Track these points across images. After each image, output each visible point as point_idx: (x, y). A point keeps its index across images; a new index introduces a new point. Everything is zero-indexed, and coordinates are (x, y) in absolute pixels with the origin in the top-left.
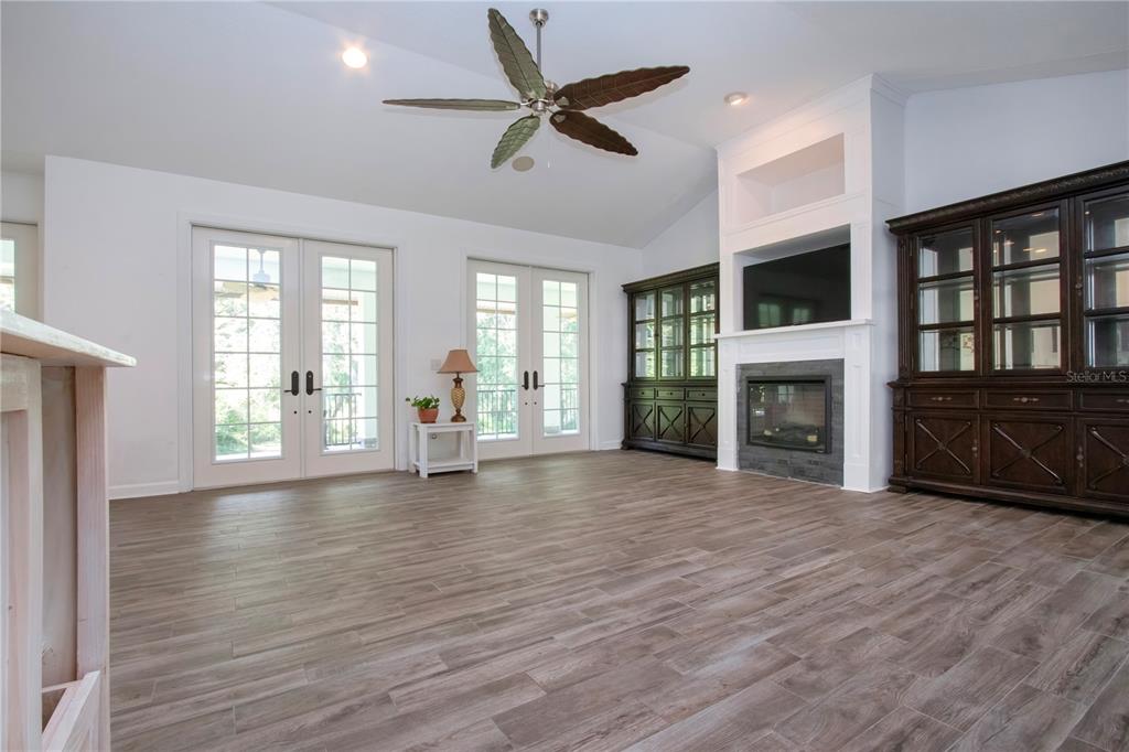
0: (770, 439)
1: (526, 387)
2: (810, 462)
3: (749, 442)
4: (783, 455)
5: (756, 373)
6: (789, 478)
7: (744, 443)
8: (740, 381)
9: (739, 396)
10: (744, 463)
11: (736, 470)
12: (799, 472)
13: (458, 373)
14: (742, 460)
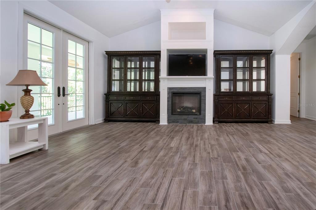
0: (180, 112)
1: (59, 95)
2: (194, 118)
3: (172, 114)
4: (185, 117)
5: (175, 91)
6: (187, 124)
7: (170, 114)
8: (168, 93)
9: (168, 98)
10: (170, 121)
11: (167, 124)
12: (191, 122)
13: (27, 86)
14: (169, 121)
